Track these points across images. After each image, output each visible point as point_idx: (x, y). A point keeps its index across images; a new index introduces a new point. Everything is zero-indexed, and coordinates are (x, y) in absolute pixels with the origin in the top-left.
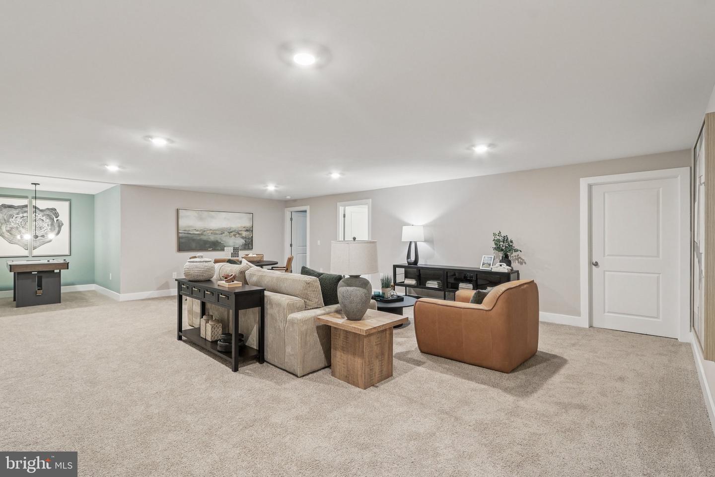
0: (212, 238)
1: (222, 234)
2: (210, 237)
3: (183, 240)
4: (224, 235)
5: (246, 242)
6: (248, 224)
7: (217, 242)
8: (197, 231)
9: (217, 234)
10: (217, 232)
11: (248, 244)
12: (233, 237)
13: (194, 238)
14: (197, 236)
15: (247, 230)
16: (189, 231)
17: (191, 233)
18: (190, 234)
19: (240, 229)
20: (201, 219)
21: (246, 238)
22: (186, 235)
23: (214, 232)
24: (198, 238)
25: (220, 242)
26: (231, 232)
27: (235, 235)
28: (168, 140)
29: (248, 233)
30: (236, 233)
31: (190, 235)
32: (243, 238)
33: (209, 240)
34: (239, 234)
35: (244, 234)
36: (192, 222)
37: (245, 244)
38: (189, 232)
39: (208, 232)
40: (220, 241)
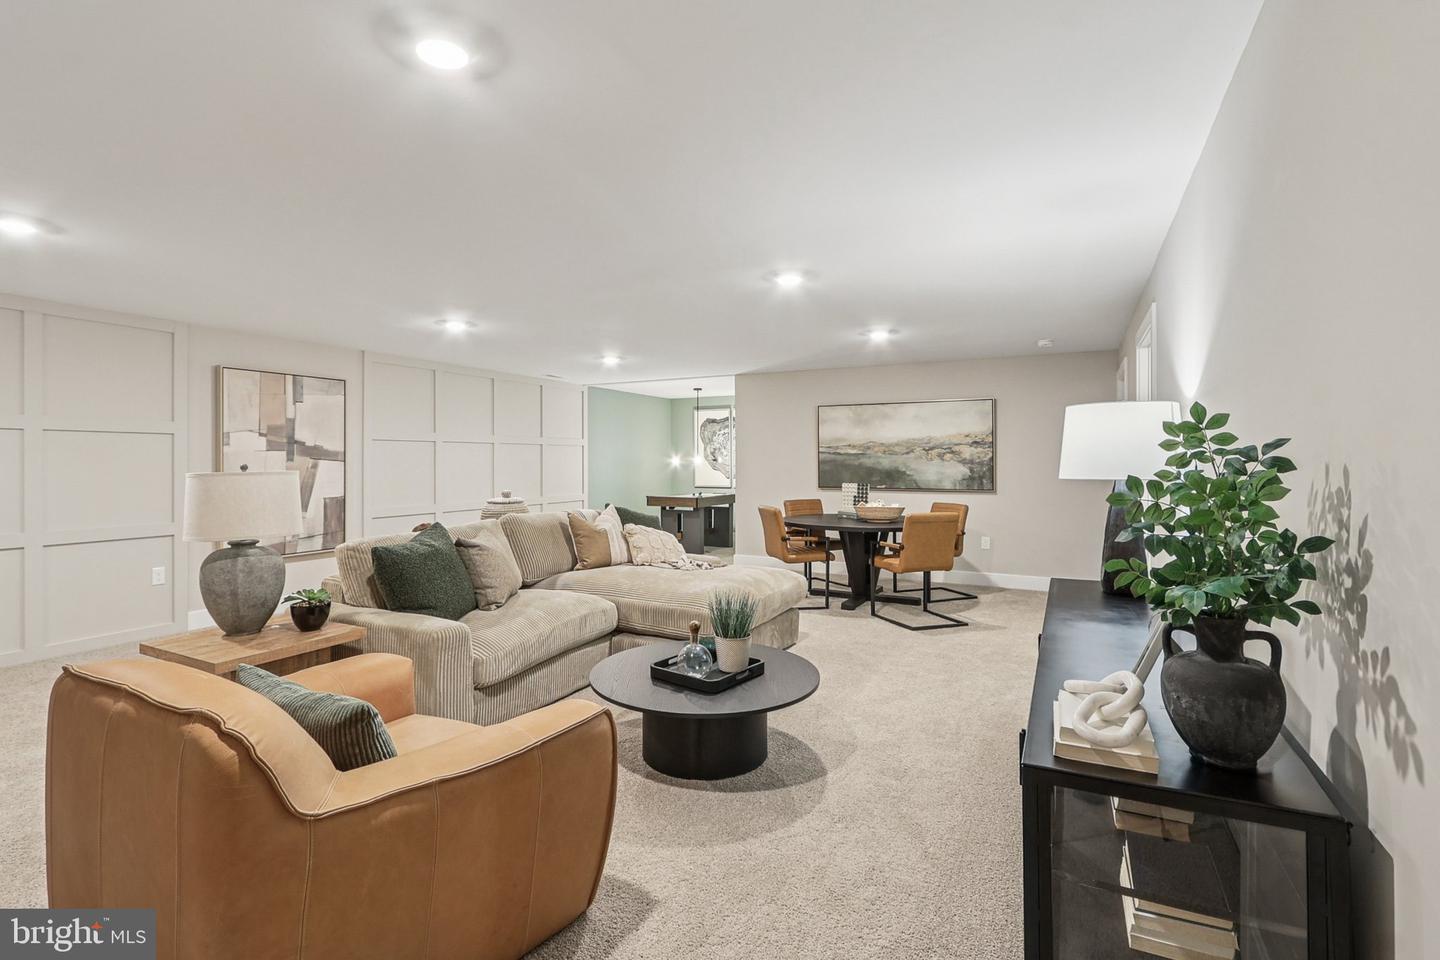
0: (886, 463)
1: (907, 453)
2: (881, 460)
3: (827, 468)
4: (912, 455)
5: (971, 470)
6: (979, 427)
7: (898, 471)
8: (854, 447)
9: (896, 454)
10: (897, 449)
11: (981, 478)
12: (937, 461)
13: (848, 462)
14: (852, 457)
15: (975, 442)
16: (837, 448)
17: (842, 452)
18: (839, 454)
19: (955, 441)
20: (859, 422)
21: (972, 462)
22: (833, 456)
23: (889, 449)
24: (856, 463)
25: (904, 473)
26: (932, 449)
27: (941, 456)
29: (980, 449)
30: (948, 450)
31: (839, 457)
32: (963, 462)
33: (880, 467)
34: (952, 452)
35: (967, 452)
36: (845, 431)
37: (971, 478)
38: (838, 451)
39: (876, 449)
40: (904, 470)
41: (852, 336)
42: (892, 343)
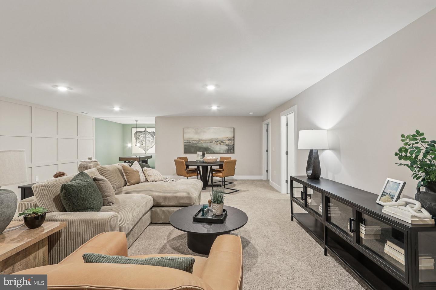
0: (205, 145)
1: (211, 143)
2: (203, 145)
3: (187, 147)
4: (212, 143)
5: (228, 147)
6: (230, 135)
7: (208, 148)
8: (195, 141)
9: (208, 143)
10: (208, 141)
11: (231, 150)
12: (219, 145)
13: (193, 145)
14: (195, 144)
15: (229, 140)
16: (190, 141)
17: (191, 142)
18: (191, 143)
19: (224, 139)
20: (197, 133)
21: (228, 145)
22: (188, 143)
23: (205, 142)
24: (196, 145)
25: (210, 148)
26: (218, 141)
27: (220, 143)
28: (68, 87)
29: (230, 142)
30: (222, 142)
31: (190, 144)
32: (226, 145)
33: (203, 147)
34: (223, 142)
35: (227, 142)
36: (192, 136)
37: (228, 150)
38: (190, 142)
39: (202, 141)
40: (210, 147)
41: (206, 107)
42: (218, 110)
